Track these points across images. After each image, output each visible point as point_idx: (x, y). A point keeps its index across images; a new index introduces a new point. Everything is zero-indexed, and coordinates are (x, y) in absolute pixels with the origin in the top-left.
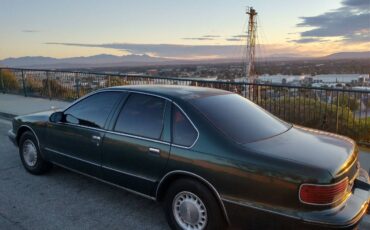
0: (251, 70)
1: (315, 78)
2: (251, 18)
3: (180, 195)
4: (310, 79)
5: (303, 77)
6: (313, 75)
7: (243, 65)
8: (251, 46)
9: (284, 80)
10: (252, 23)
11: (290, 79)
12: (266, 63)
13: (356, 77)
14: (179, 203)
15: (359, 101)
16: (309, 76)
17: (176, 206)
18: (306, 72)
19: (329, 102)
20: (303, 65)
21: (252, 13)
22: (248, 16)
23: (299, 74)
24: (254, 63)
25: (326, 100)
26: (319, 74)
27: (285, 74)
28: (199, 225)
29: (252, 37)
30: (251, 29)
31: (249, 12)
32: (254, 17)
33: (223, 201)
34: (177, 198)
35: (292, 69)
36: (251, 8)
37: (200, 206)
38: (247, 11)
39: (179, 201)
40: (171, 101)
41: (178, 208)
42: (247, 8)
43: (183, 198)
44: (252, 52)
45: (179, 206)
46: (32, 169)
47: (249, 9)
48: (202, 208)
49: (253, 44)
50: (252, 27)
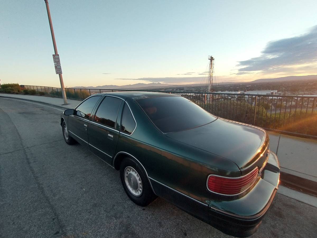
0: (211, 89)
1: (246, 93)
2: (211, 61)
3: (128, 168)
6: (245, 91)
7: (206, 87)
10: (211, 64)
12: (219, 85)
13: (269, 92)
14: (127, 173)
15: (271, 105)
16: (243, 92)
17: (126, 175)
18: (241, 89)
19: (253, 105)
20: (240, 86)
21: (212, 59)
22: (210, 61)
23: (238, 91)
24: (212, 86)
25: (252, 104)
26: (248, 91)
28: (139, 191)
29: (211, 72)
30: (211, 67)
31: (210, 59)
32: (213, 61)
33: (150, 179)
34: (126, 169)
35: (233, 88)
36: (211, 56)
37: (139, 178)
38: (209, 58)
39: (128, 171)
40: (125, 100)
41: (127, 176)
42: (209, 57)
43: (129, 170)
44: (211, 80)
45: (127, 175)
46: (67, 141)
47: (210, 57)
48: (140, 180)
49: (212, 76)
50: (211, 66)
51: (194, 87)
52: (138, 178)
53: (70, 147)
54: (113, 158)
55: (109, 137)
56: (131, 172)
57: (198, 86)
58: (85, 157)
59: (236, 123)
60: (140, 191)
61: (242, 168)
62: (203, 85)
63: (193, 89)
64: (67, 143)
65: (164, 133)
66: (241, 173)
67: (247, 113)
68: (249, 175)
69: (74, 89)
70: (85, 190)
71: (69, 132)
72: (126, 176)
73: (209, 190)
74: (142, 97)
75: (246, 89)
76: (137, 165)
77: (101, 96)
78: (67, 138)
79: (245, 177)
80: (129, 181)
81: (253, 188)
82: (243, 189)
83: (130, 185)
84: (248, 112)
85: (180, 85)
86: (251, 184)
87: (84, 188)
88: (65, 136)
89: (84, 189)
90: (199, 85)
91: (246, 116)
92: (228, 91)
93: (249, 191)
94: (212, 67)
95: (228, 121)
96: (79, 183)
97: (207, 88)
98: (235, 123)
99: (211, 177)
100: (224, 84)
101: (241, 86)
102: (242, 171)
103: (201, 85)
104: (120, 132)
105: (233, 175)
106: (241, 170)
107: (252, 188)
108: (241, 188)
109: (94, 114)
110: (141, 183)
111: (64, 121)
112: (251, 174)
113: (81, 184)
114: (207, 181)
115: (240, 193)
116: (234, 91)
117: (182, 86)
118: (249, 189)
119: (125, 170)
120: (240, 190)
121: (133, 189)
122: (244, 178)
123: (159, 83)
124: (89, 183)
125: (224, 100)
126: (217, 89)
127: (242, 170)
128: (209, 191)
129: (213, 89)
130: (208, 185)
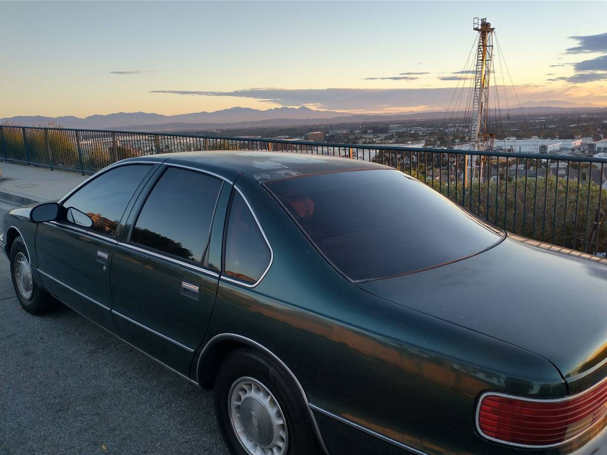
0: (482, 129)
1: (600, 144)
2: (483, 37)
3: (241, 382)
4: (591, 146)
5: (577, 142)
6: (597, 138)
7: (467, 121)
8: (482, 89)
9: (543, 148)
10: (484, 46)
11: (554, 145)
14: (239, 399)
16: (589, 140)
17: (234, 403)
18: (584, 132)
20: (579, 120)
21: (485, 29)
22: (477, 34)
23: (572, 137)
24: (486, 118)
27: (545, 138)
28: (275, 450)
29: (483, 73)
30: (483, 57)
31: (480, 27)
32: (488, 35)
33: (313, 410)
34: (236, 386)
35: (557, 127)
36: (482, 20)
37: (275, 411)
38: (476, 26)
39: (240, 392)
40: (232, 183)
41: (238, 407)
42: (476, 21)
43: (246, 387)
44: (483, 100)
45: (239, 403)
46: (28, 303)
47: (480, 22)
48: (279, 415)
49: (486, 85)
50: (484, 54)
51: (422, 124)
52: (272, 412)
53: (36, 322)
54: (196, 353)
55: (186, 290)
56: (252, 394)
57: (440, 120)
58: (92, 353)
59: (563, 253)
60: (279, 448)
61: (568, 376)
62: (454, 116)
63: (421, 131)
64: (24, 307)
65: (353, 281)
66: (568, 389)
67: (597, 216)
68: (588, 394)
69: (24, 128)
70: (107, 449)
71: (35, 273)
72: (233, 407)
73: (482, 434)
74: (282, 173)
75: (599, 132)
76: (274, 370)
77: (152, 167)
78: (27, 295)
79: (577, 399)
80: (246, 420)
81: (600, 431)
82: (572, 432)
83: (247, 431)
84: (602, 215)
85: (377, 116)
86: (594, 420)
87: (102, 443)
88: (21, 286)
89: (104, 447)
90: (442, 117)
91: (595, 227)
92: (539, 136)
93: (589, 439)
94: (487, 57)
95: (537, 246)
96: (86, 430)
97: (468, 127)
98: (559, 252)
99: (490, 398)
100: (526, 113)
101: (585, 120)
102: (568, 382)
103: (448, 117)
104: (222, 277)
105: (545, 392)
106: (566, 379)
107: (598, 430)
108: (566, 429)
109: (131, 222)
110: (283, 426)
111: (17, 239)
112: (595, 391)
113: (93, 433)
114: (478, 410)
115: (563, 442)
116: (561, 138)
117: (382, 120)
118: (589, 432)
119: (231, 389)
120: (564, 434)
121: (256, 445)
122: (574, 401)
123: (303, 107)
124: (114, 429)
125: (525, 168)
126: (504, 131)
127: (569, 380)
128: (482, 436)
129: (487, 131)
130: (479, 420)
